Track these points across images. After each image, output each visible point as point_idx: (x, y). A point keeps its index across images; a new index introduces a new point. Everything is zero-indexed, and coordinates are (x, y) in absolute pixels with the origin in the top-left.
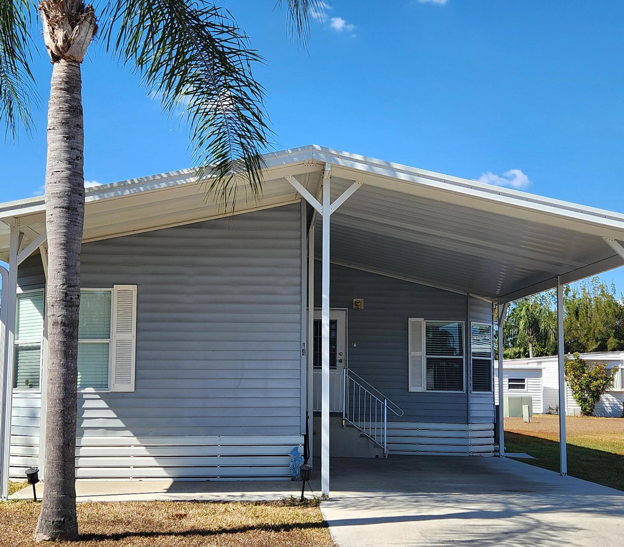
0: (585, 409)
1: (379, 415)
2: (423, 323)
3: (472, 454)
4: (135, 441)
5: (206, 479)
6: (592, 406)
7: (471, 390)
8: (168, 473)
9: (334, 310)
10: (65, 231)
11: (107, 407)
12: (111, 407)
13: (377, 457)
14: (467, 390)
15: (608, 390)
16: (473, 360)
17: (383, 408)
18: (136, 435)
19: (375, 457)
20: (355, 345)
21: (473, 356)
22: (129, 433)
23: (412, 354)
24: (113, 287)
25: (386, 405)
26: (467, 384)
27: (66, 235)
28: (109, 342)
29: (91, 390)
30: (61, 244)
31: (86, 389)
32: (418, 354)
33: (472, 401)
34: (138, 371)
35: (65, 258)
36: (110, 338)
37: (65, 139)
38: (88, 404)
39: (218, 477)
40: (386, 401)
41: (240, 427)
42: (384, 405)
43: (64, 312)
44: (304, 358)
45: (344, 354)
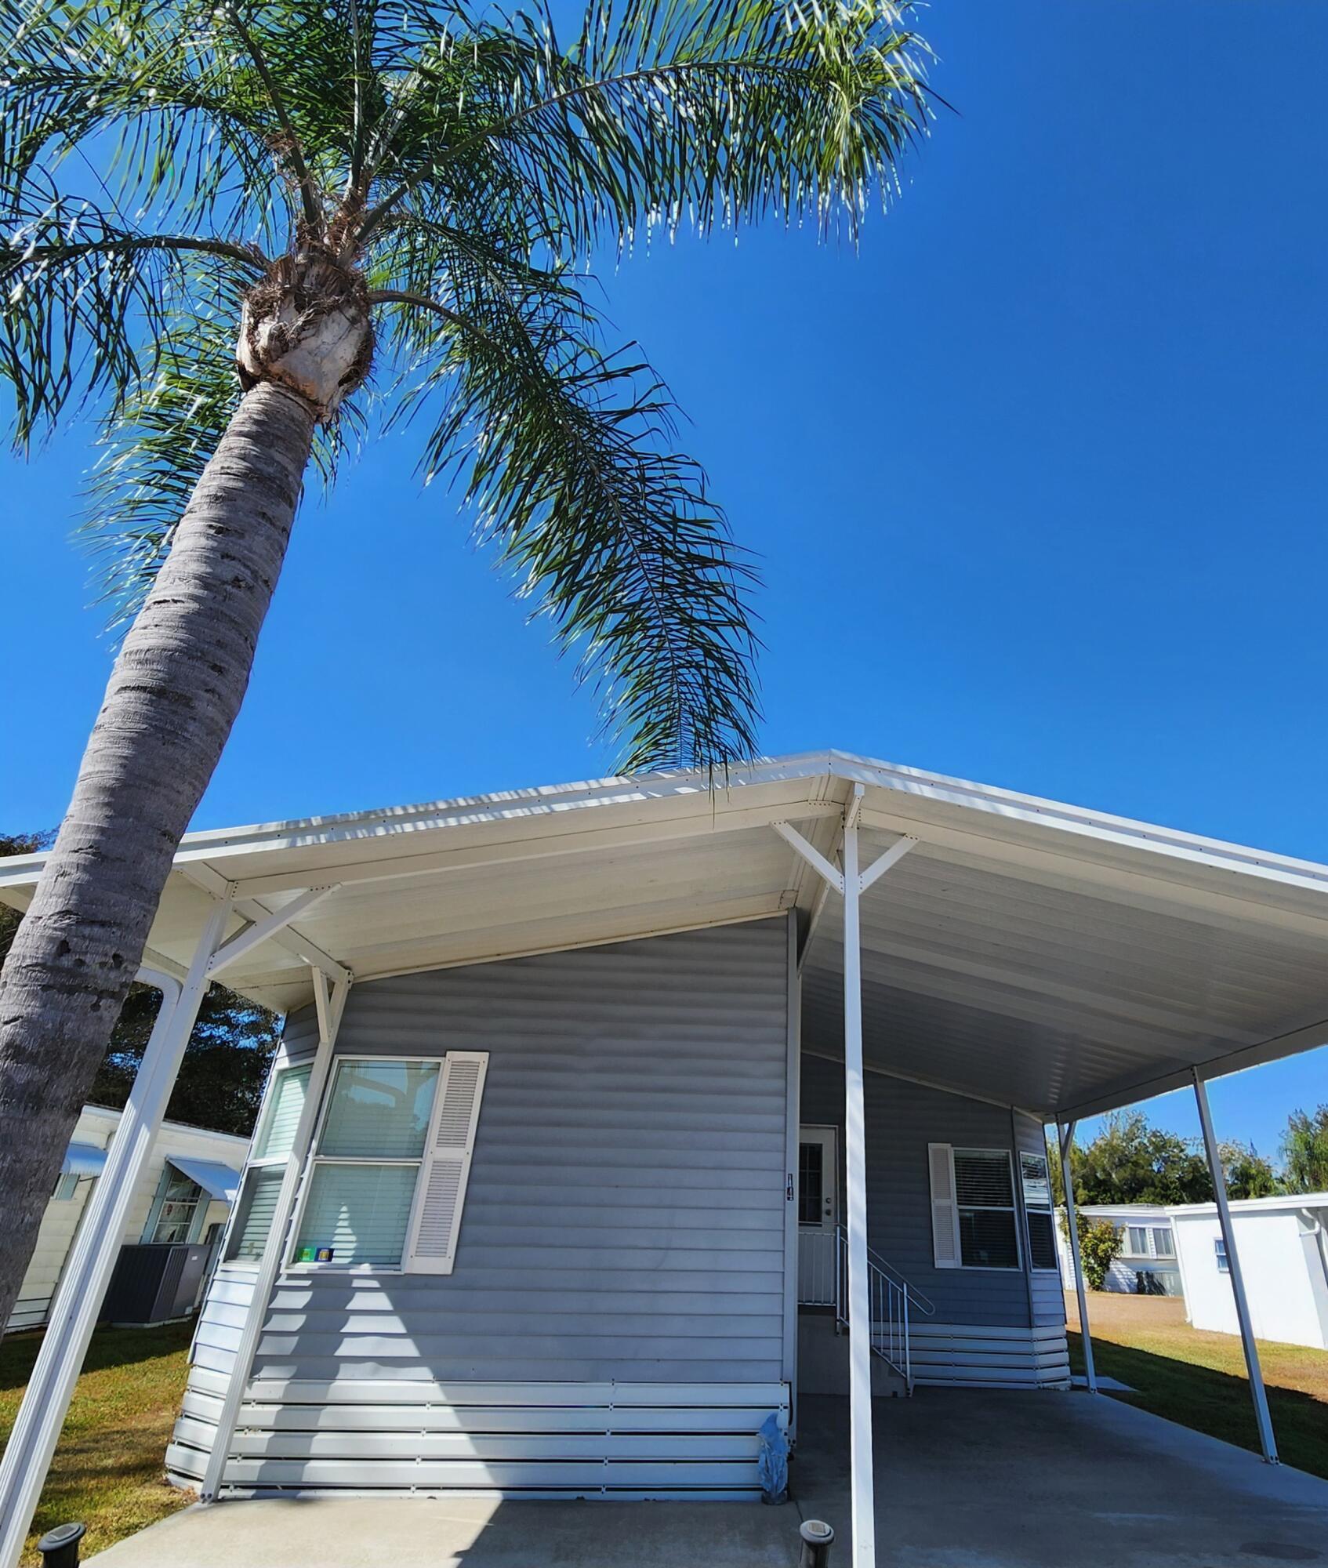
0: (1094, 1281)
1: (895, 1311)
2: (950, 1154)
3: (1041, 1385)
4: (435, 1391)
6: (1102, 1278)
7: (1031, 1267)
10: (126, 752)
11: (390, 1308)
13: (895, 1394)
14: (1024, 1267)
15: (1118, 1256)
16: (1029, 1214)
17: (902, 1299)
18: (441, 1378)
19: (892, 1394)
21: (1027, 1208)
22: (425, 1372)
23: (934, 1203)
24: (445, 1056)
25: (905, 1293)
26: (1023, 1256)
27: (128, 765)
28: (419, 1164)
29: (365, 1269)
30: (104, 790)
31: (360, 1267)
32: (944, 1202)
33: (1032, 1285)
34: (465, 1228)
35: (101, 830)
36: (421, 1156)
38: (358, 1302)
39: (604, 1490)
40: (905, 1286)
41: (658, 1360)
42: (902, 1294)
43: (30, 1008)
44: (791, 1206)
45: (833, 1201)
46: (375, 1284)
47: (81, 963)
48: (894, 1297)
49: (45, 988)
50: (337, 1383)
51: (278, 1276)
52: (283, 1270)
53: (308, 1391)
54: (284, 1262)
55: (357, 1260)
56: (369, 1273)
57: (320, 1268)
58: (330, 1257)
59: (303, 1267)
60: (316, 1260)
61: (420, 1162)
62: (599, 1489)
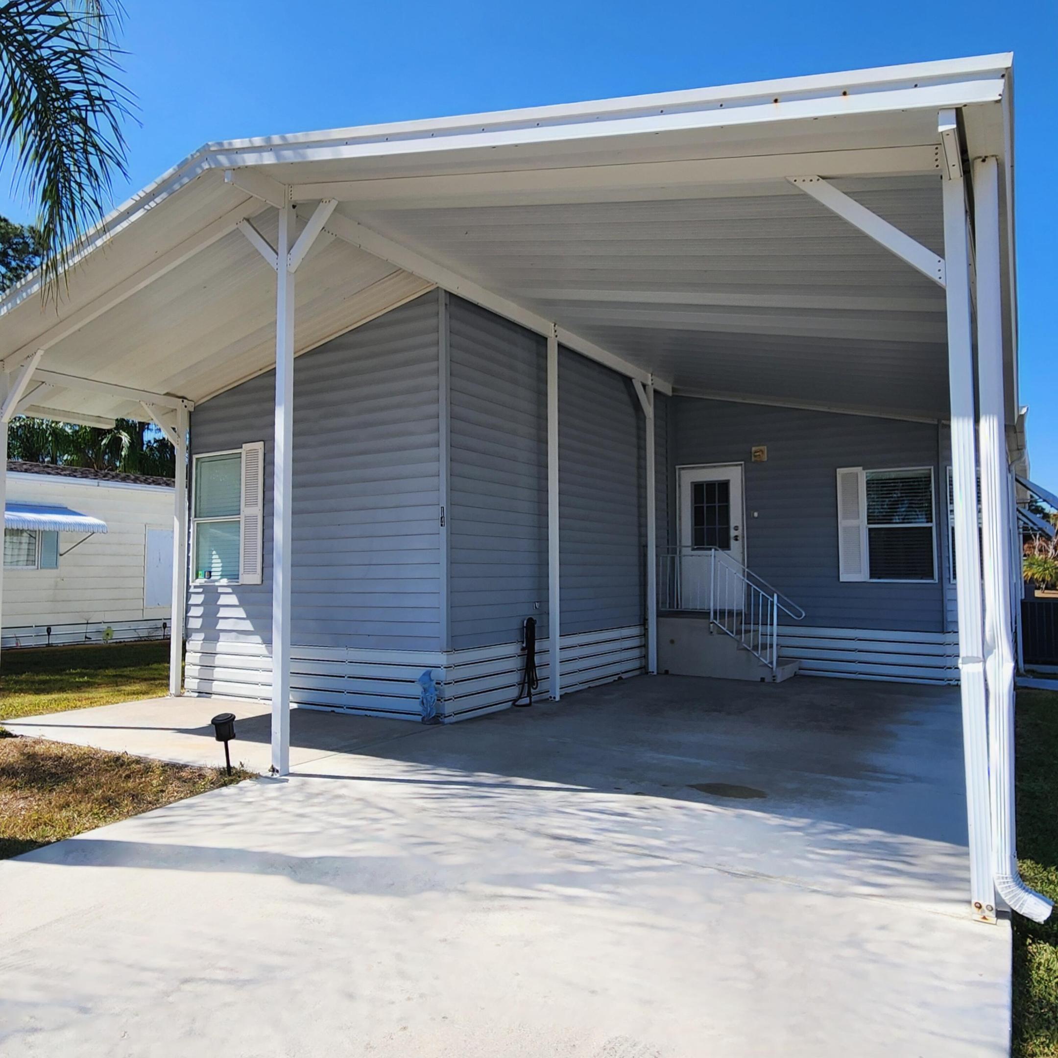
2: (862, 475)
3: (954, 683)
4: (264, 648)
5: (330, 709)
7: (949, 579)
9: (725, 466)
11: (239, 604)
12: (242, 604)
14: (941, 578)
17: (772, 606)
18: (265, 642)
19: (759, 680)
20: (756, 514)
22: (257, 639)
23: (843, 523)
24: (241, 448)
25: (776, 602)
26: (940, 569)
28: (238, 519)
29: (225, 581)
31: (221, 581)
32: (853, 522)
33: (950, 595)
34: (265, 557)
36: (239, 514)
38: (223, 600)
39: (345, 708)
41: (369, 635)
42: (772, 603)
44: (443, 530)
45: (740, 528)
46: (230, 590)
50: (219, 643)
51: (188, 587)
52: (190, 584)
53: (209, 648)
55: (223, 576)
56: (225, 584)
57: (206, 582)
58: (210, 576)
59: (199, 582)
60: (205, 577)
61: (239, 518)
62: (343, 707)
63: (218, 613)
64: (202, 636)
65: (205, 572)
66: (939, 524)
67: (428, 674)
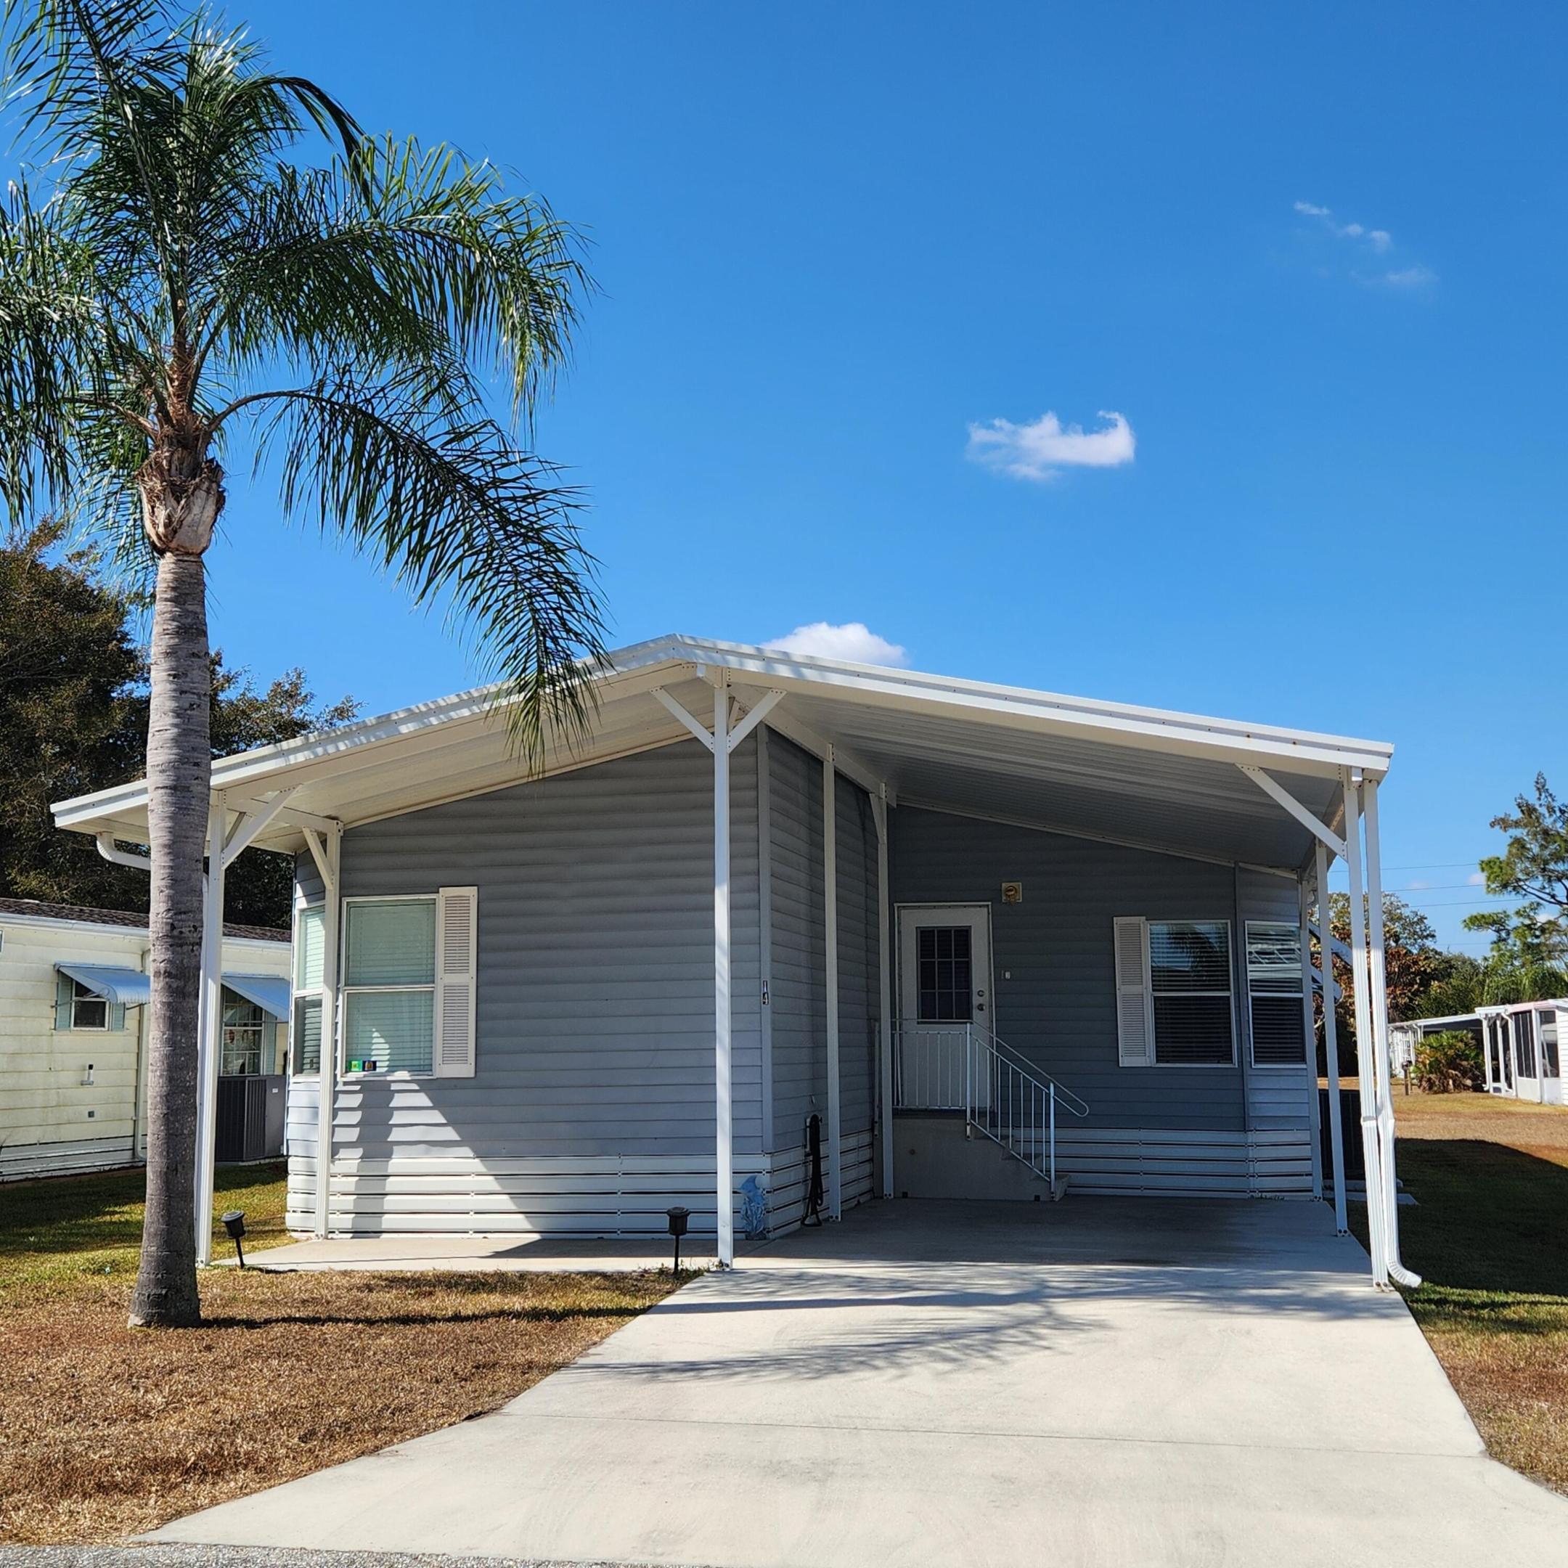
1: (1038, 1115)
2: (1144, 926)
3: (1257, 1195)
4: (477, 1165)
5: (596, 1236)
7: (1249, 1062)
8: (531, 1223)
9: (965, 906)
11: (431, 1105)
12: (437, 1105)
13: (1037, 1198)
14: (1241, 1062)
16: (1254, 999)
17: (1048, 1101)
18: (480, 1155)
19: (1033, 1198)
20: (1008, 975)
21: (1252, 991)
22: (467, 1151)
23: (1122, 989)
24: (438, 892)
25: (1052, 1094)
26: (1240, 1049)
28: (432, 989)
29: (403, 1075)
31: (396, 1074)
32: (1135, 989)
33: (1252, 1083)
34: (480, 1040)
35: (171, 867)
36: (433, 982)
37: (171, 678)
38: (399, 1101)
39: (619, 1232)
40: (1052, 1085)
41: (656, 1139)
42: (1048, 1095)
43: (168, 955)
44: (767, 1010)
45: (987, 993)
46: (415, 1087)
47: (181, 932)
48: (1039, 1101)
49: (171, 946)
50: (392, 1161)
51: (335, 1083)
52: (339, 1078)
53: (374, 1167)
54: (338, 1072)
55: (396, 1067)
56: (409, 1078)
57: (365, 1076)
58: (375, 1068)
59: (352, 1076)
60: (364, 1070)
61: (433, 987)
62: (615, 1232)
63: (390, 1120)
64: (359, 1152)
65: (364, 1063)
66: (1238, 994)
67: (752, 1180)
